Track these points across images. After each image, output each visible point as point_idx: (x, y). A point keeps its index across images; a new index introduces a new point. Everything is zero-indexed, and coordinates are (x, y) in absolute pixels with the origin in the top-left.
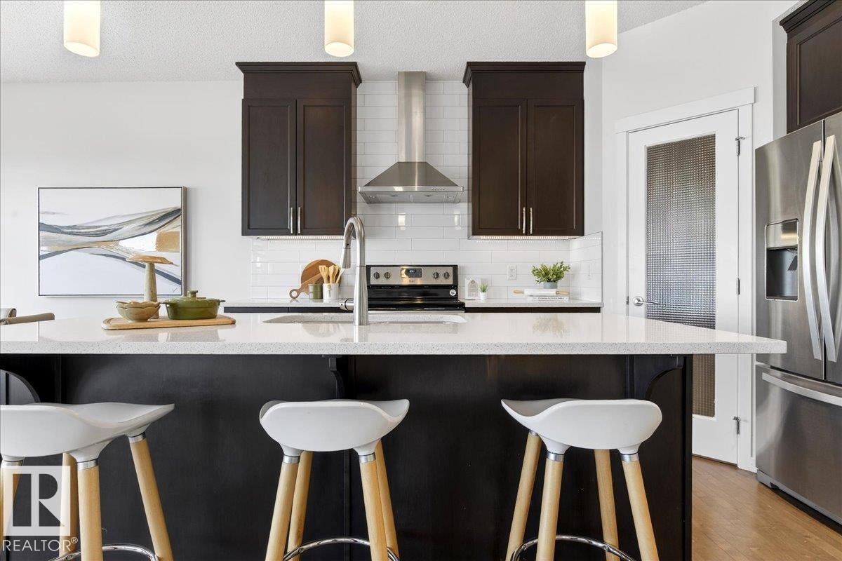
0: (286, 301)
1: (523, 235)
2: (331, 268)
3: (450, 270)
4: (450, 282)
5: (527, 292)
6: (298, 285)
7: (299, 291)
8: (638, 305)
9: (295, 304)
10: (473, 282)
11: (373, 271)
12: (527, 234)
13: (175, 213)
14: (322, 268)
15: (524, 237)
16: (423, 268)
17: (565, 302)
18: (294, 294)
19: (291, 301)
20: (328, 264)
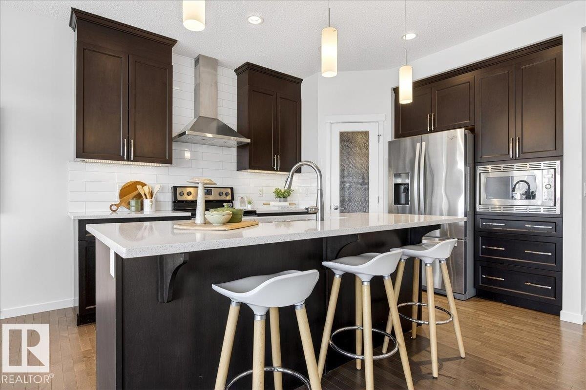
0: (107, 214)
2: (146, 188)
3: (229, 191)
4: (229, 198)
6: (118, 201)
7: (118, 206)
8: (336, 209)
9: (114, 216)
10: (242, 198)
11: (179, 190)
12: (277, 170)
14: (139, 187)
16: (212, 189)
17: (292, 209)
18: (114, 208)
19: (111, 214)
20: (143, 185)
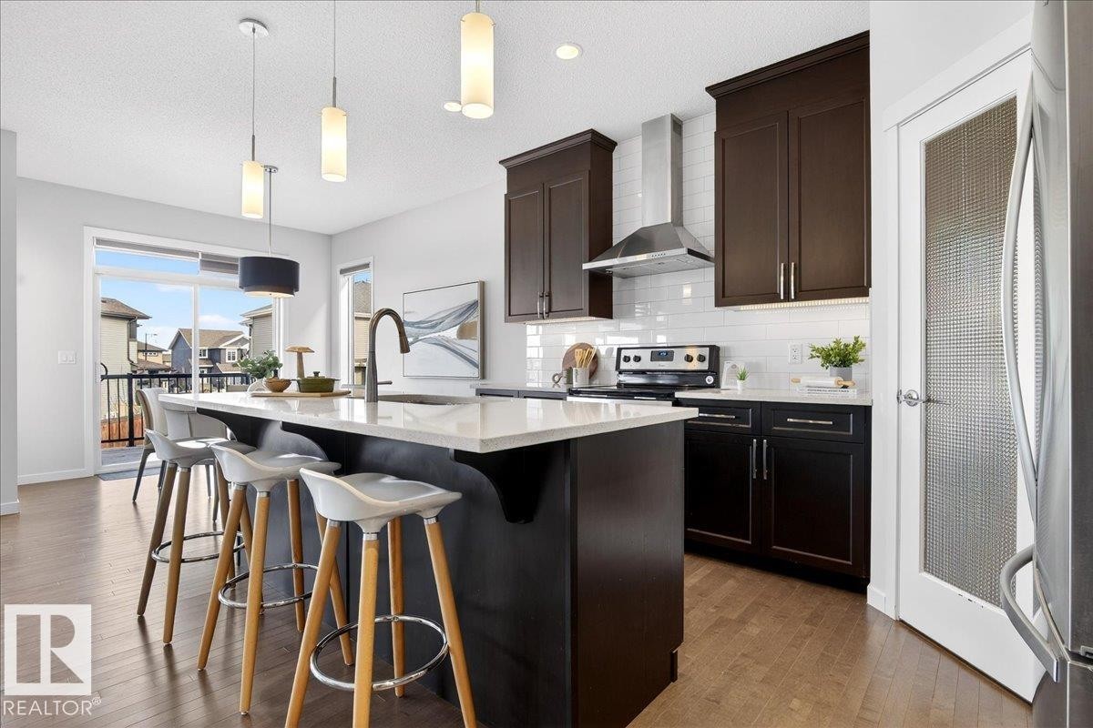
1: (781, 301)
3: (706, 352)
4: (705, 366)
5: (806, 380)
6: (561, 370)
7: (560, 376)
10: (734, 367)
11: (624, 353)
12: (787, 299)
13: (473, 306)
14: (578, 352)
15: (782, 305)
16: (674, 350)
18: (557, 378)
19: (554, 386)
20: (586, 347)
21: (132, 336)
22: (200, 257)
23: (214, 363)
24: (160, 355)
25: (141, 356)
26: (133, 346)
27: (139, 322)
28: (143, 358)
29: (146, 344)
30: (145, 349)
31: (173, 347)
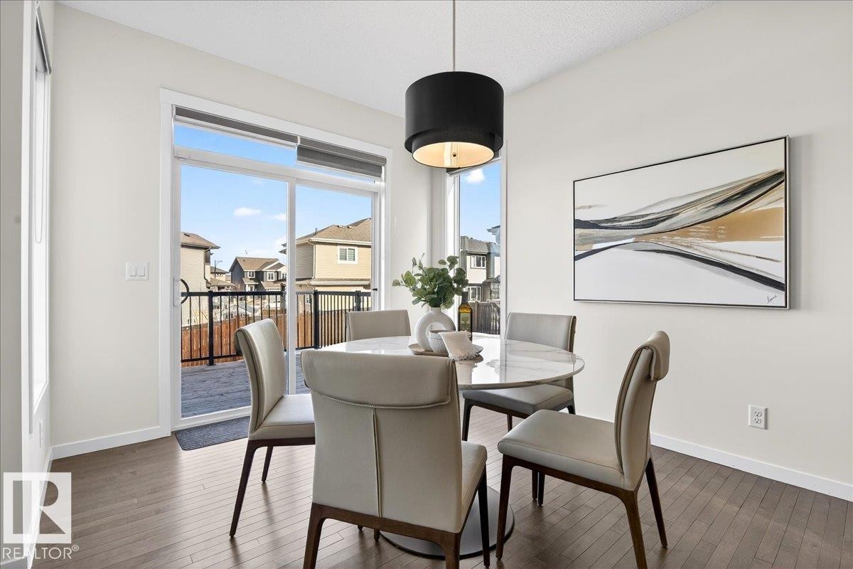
13: (773, 180)
21: (207, 260)
22: (299, 143)
23: (259, 281)
24: (224, 275)
25: (212, 276)
26: (208, 267)
27: (212, 251)
28: (213, 277)
29: (215, 268)
30: (215, 272)
31: (232, 270)
